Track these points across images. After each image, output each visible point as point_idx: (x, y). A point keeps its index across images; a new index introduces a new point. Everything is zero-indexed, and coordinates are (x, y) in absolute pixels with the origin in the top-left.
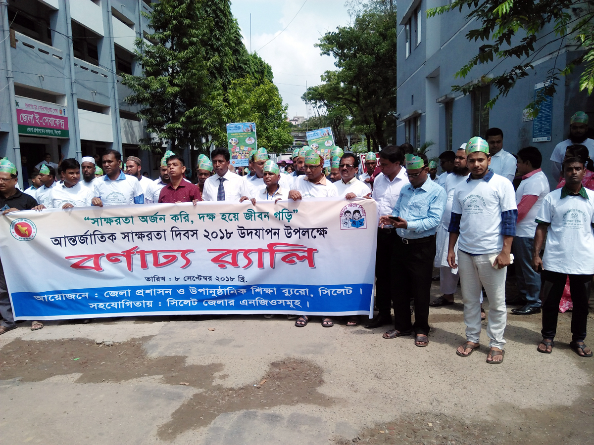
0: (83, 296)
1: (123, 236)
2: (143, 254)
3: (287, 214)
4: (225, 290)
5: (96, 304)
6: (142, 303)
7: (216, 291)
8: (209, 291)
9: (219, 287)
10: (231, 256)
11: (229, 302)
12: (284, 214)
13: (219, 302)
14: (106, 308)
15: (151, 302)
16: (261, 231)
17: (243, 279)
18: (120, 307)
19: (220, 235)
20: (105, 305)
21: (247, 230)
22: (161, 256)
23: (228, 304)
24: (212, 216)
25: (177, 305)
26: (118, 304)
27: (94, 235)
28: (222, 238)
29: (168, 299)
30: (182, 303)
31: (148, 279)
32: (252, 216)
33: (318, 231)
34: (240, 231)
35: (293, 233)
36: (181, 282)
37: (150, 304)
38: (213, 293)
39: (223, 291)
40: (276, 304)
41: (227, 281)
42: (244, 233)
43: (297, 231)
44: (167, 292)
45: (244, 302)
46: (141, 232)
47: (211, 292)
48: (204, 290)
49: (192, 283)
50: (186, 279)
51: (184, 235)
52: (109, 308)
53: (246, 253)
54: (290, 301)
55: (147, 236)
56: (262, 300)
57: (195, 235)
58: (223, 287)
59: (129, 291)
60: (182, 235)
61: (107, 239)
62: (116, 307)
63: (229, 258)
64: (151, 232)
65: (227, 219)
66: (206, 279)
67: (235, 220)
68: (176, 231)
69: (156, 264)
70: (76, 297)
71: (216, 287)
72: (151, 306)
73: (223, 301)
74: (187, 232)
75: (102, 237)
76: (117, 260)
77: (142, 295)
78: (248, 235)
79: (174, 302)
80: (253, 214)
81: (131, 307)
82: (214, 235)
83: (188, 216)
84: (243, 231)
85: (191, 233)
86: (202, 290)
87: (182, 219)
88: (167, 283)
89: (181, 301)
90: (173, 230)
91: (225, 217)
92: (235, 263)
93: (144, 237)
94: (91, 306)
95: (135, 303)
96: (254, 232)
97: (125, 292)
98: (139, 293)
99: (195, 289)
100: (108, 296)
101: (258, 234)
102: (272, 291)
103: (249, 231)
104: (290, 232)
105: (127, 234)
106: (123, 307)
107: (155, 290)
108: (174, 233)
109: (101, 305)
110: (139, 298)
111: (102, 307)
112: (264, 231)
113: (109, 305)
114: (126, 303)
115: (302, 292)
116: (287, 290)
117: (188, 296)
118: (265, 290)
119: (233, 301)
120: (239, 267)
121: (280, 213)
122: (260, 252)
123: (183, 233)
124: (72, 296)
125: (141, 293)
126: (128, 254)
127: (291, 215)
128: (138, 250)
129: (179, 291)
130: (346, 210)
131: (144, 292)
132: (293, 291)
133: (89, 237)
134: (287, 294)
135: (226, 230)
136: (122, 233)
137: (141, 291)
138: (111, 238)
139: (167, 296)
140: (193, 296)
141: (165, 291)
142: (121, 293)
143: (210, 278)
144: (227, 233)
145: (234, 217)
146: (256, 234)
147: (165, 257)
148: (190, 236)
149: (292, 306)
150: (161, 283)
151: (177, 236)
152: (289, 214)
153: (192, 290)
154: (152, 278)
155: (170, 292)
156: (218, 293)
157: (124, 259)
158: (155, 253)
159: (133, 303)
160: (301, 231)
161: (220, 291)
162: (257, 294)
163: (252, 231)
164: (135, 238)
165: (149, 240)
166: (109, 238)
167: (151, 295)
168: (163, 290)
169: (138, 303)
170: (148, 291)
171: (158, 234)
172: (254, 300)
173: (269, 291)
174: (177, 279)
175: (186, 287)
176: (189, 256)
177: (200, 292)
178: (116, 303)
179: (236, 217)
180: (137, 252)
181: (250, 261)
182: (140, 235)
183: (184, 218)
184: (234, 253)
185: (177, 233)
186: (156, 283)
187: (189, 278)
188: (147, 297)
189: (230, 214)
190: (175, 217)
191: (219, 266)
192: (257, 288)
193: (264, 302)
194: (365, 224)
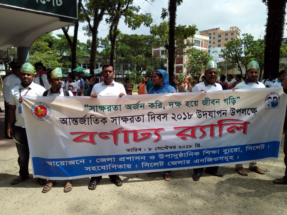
0: (81, 162)
1: (112, 120)
2: (126, 133)
3: (232, 100)
4: (185, 154)
5: (90, 167)
6: (124, 166)
7: (178, 155)
8: (173, 155)
9: (181, 152)
10: (191, 131)
11: (186, 162)
12: (230, 100)
13: (179, 162)
14: (97, 170)
15: (130, 165)
16: (213, 113)
17: (199, 145)
18: (107, 169)
19: (183, 116)
20: (97, 168)
21: (203, 112)
22: (139, 134)
23: (185, 163)
24: (179, 104)
25: (148, 166)
26: (106, 167)
27: (91, 118)
28: (185, 119)
29: (142, 163)
30: (152, 165)
31: (129, 150)
32: (207, 102)
33: (251, 111)
34: (198, 113)
35: (236, 113)
36: (153, 151)
37: (129, 166)
38: (176, 157)
39: (184, 155)
40: (218, 160)
41: (187, 148)
42: (201, 114)
43: (238, 111)
44: (142, 158)
45: (197, 161)
46: (126, 117)
47: (174, 156)
48: (169, 155)
49: (161, 151)
50: (156, 149)
51: (157, 118)
52: (100, 170)
53: (202, 128)
54: (227, 157)
55: (130, 119)
56: (209, 159)
57: (166, 117)
58: (183, 152)
59: (114, 158)
60: (156, 118)
61: (100, 122)
62: (104, 169)
63: (189, 133)
64: (133, 116)
65: (190, 105)
66: (171, 148)
67: (195, 106)
68: (151, 115)
69: (136, 139)
70: (75, 163)
71: (179, 152)
72: (130, 167)
73: (182, 162)
74: (160, 115)
75: (96, 120)
76: (106, 138)
77: (124, 160)
78: (204, 115)
79: (147, 164)
80: (208, 101)
81: (116, 168)
82: (179, 117)
83: (161, 104)
84: (200, 113)
85: (162, 116)
86: (168, 155)
87: (157, 106)
88: (143, 152)
89: (152, 164)
90: (149, 114)
91: (188, 104)
92: (193, 136)
93: (128, 120)
94: (86, 169)
95: (119, 166)
96: (208, 113)
97: (111, 159)
98: (121, 159)
99: (163, 155)
100: (99, 162)
101: (211, 114)
102: (217, 152)
103: (204, 113)
104: (234, 112)
105: (115, 119)
106: (110, 169)
107: (133, 157)
108: (150, 116)
109: (94, 168)
110: (122, 163)
111: (94, 170)
112: (216, 112)
113: (100, 168)
114: (112, 166)
115: (236, 150)
116: (226, 150)
117: (157, 159)
118: (212, 152)
119: (189, 161)
120: (196, 138)
121: (228, 99)
122: (212, 126)
123: (156, 116)
124: (72, 163)
125: (123, 159)
126: (115, 133)
127: (235, 100)
128: (123, 130)
129: (151, 157)
130: (269, 97)
131: (125, 159)
132: (230, 150)
133: (87, 120)
134: (226, 153)
135: (188, 113)
136: (112, 118)
137: (123, 158)
138: (103, 121)
139: (142, 161)
140: (161, 160)
141: (140, 158)
142: (108, 159)
143: (175, 147)
144: (189, 115)
145: (195, 104)
146: (209, 115)
147: (142, 134)
148: (162, 119)
149: (227, 160)
150: (138, 152)
151: (152, 119)
152: (234, 100)
153: (160, 156)
154: (132, 149)
155: (144, 158)
156: (180, 156)
157: (111, 137)
158: (135, 132)
159: (117, 166)
160: (241, 110)
161: (181, 155)
162: (207, 155)
163: (207, 113)
164: (121, 121)
165: (131, 122)
166: (101, 121)
167: (130, 160)
168: (139, 157)
169: (120, 166)
170: (128, 158)
171: (138, 118)
172: (203, 159)
173: (214, 152)
174: (150, 149)
175: (156, 155)
176: (160, 133)
177: (167, 156)
178: (105, 166)
179: (196, 104)
180: (122, 132)
181: (204, 133)
182: (125, 119)
183: (159, 105)
184: (193, 129)
185: (152, 116)
186: (135, 153)
187: (159, 148)
188: (127, 162)
189: (192, 102)
190: (152, 106)
191: (182, 138)
192: (207, 151)
193: (210, 160)
194: (278, 105)
